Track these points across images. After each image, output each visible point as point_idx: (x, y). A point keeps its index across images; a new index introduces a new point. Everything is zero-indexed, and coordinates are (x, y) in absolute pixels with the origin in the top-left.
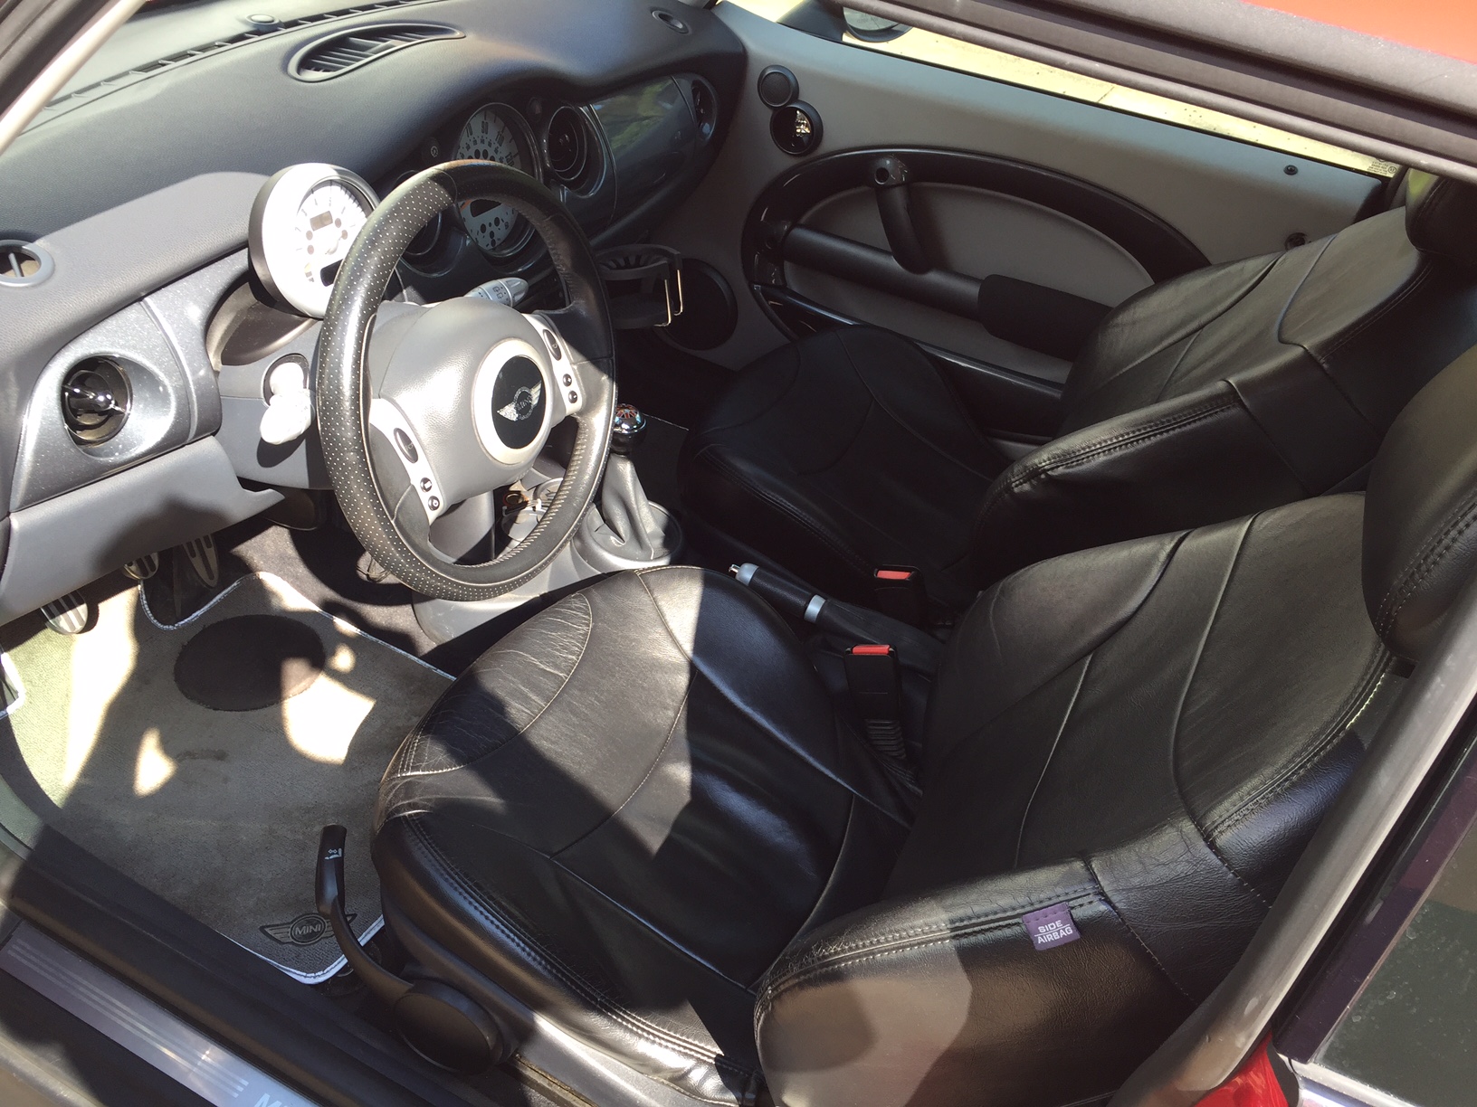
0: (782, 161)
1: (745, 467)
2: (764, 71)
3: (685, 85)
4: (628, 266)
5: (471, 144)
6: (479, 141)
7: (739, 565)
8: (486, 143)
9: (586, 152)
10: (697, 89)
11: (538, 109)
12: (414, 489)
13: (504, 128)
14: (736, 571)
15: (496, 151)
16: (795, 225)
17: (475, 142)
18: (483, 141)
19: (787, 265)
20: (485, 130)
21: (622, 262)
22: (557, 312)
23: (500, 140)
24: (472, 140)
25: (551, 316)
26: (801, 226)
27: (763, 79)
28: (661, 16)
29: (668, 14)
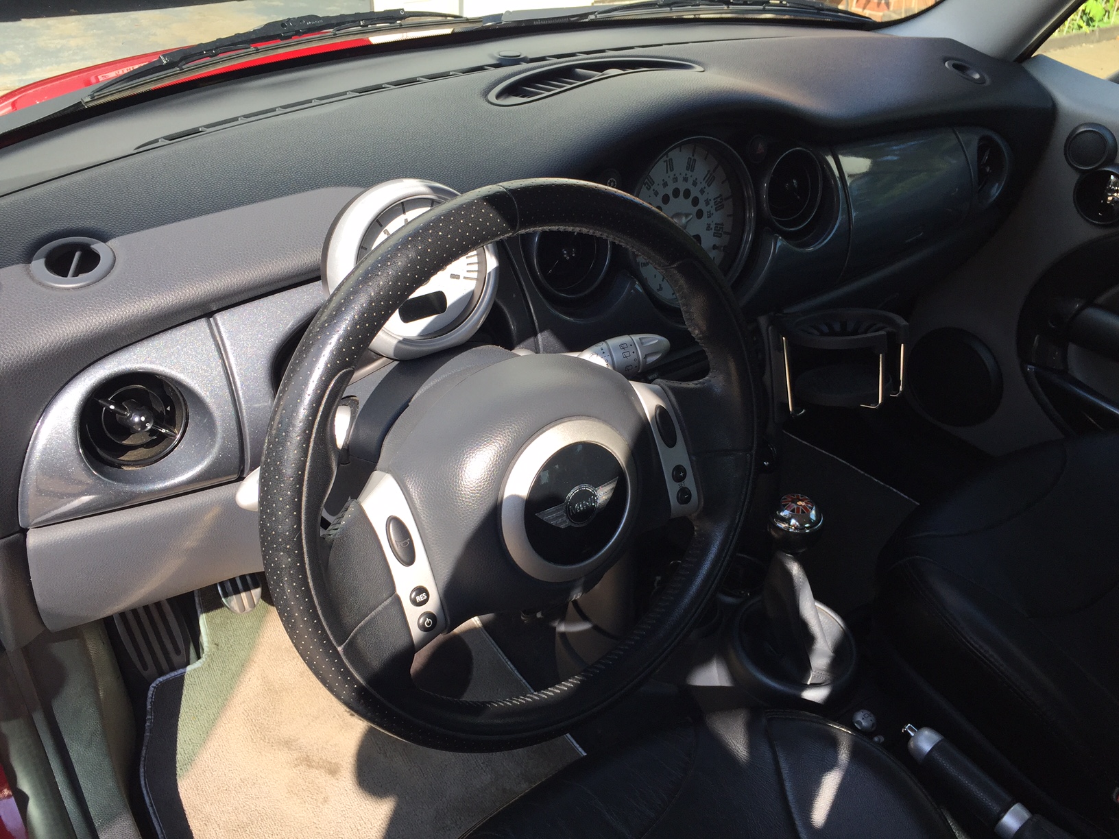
0: (1083, 231)
1: (951, 598)
2: (1077, 128)
3: (971, 140)
4: (844, 332)
5: (670, 182)
6: (680, 179)
7: (919, 726)
8: (691, 181)
9: (819, 200)
10: (986, 146)
11: (761, 148)
12: (398, 601)
13: (716, 168)
14: (912, 734)
15: (702, 191)
16: (1090, 303)
17: (675, 180)
18: (686, 179)
19: (1072, 348)
20: (691, 166)
21: (837, 327)
22: (685, 385)
23: (710, 180)
24: (672, 177)
25: (673, 390)
26: (1101, 307)
27: (1073, 138)
28: (955, 66)
29: (967, 65)
